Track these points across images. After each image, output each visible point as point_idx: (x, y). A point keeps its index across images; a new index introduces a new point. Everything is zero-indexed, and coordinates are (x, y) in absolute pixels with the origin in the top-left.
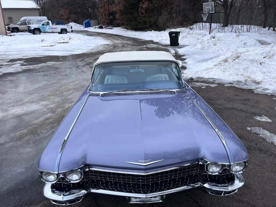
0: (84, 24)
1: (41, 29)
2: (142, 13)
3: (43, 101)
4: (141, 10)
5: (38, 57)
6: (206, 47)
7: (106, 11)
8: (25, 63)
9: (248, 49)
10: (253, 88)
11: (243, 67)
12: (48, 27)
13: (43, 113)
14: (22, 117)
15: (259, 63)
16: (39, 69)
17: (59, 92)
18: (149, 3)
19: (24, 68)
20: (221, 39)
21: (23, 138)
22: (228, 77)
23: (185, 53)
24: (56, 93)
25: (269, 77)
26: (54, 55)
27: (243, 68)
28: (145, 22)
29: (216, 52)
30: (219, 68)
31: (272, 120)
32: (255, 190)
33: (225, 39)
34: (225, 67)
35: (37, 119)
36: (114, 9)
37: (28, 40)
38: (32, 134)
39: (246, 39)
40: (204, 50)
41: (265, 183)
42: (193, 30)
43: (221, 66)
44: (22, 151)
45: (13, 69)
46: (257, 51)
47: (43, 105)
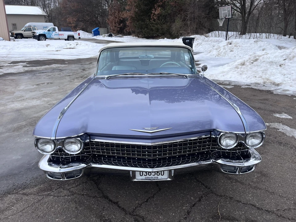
0: (93, 33)
1: (46, 35)
2: (154, 20)
3: (45, 97)
4: (153, 17)
5: (42, 59)
6: (223, 53)
7: (116, 18)
8: (28, 65)
9: (267, 52)
10: (272, 89)
11: (262, 69)
12: (54, 33)
13: (44, 108)
14: (22, 111)
15: (278, 65)
16: (42, 70)
17: (63, 91)
18: (162, 9)
19: (26, 69)
20: (238, 45)
21: (21, 129)
22: (245, 79)
23: (199, 59)
24: (60, 91)
25: (290, 78)
26: (59, 59)
27: (261, 71)
28: (157, 29)
29: (232, 58)
30: (236, 71)
31: (293, 117)
32: (274, 178)
33: (242, 45)
34: (242, 69)
35: (38, 113)
36: (125, 15)
37: (32, 45)
38: (31, 126)
39: (265, 45)
40: (220, 57)
41: (285, 172)
42: (208, 37)
43: (238, 69)
44: (19, 140)
45: (15, 70)
46: (277, 54)
47: (44, 101)
